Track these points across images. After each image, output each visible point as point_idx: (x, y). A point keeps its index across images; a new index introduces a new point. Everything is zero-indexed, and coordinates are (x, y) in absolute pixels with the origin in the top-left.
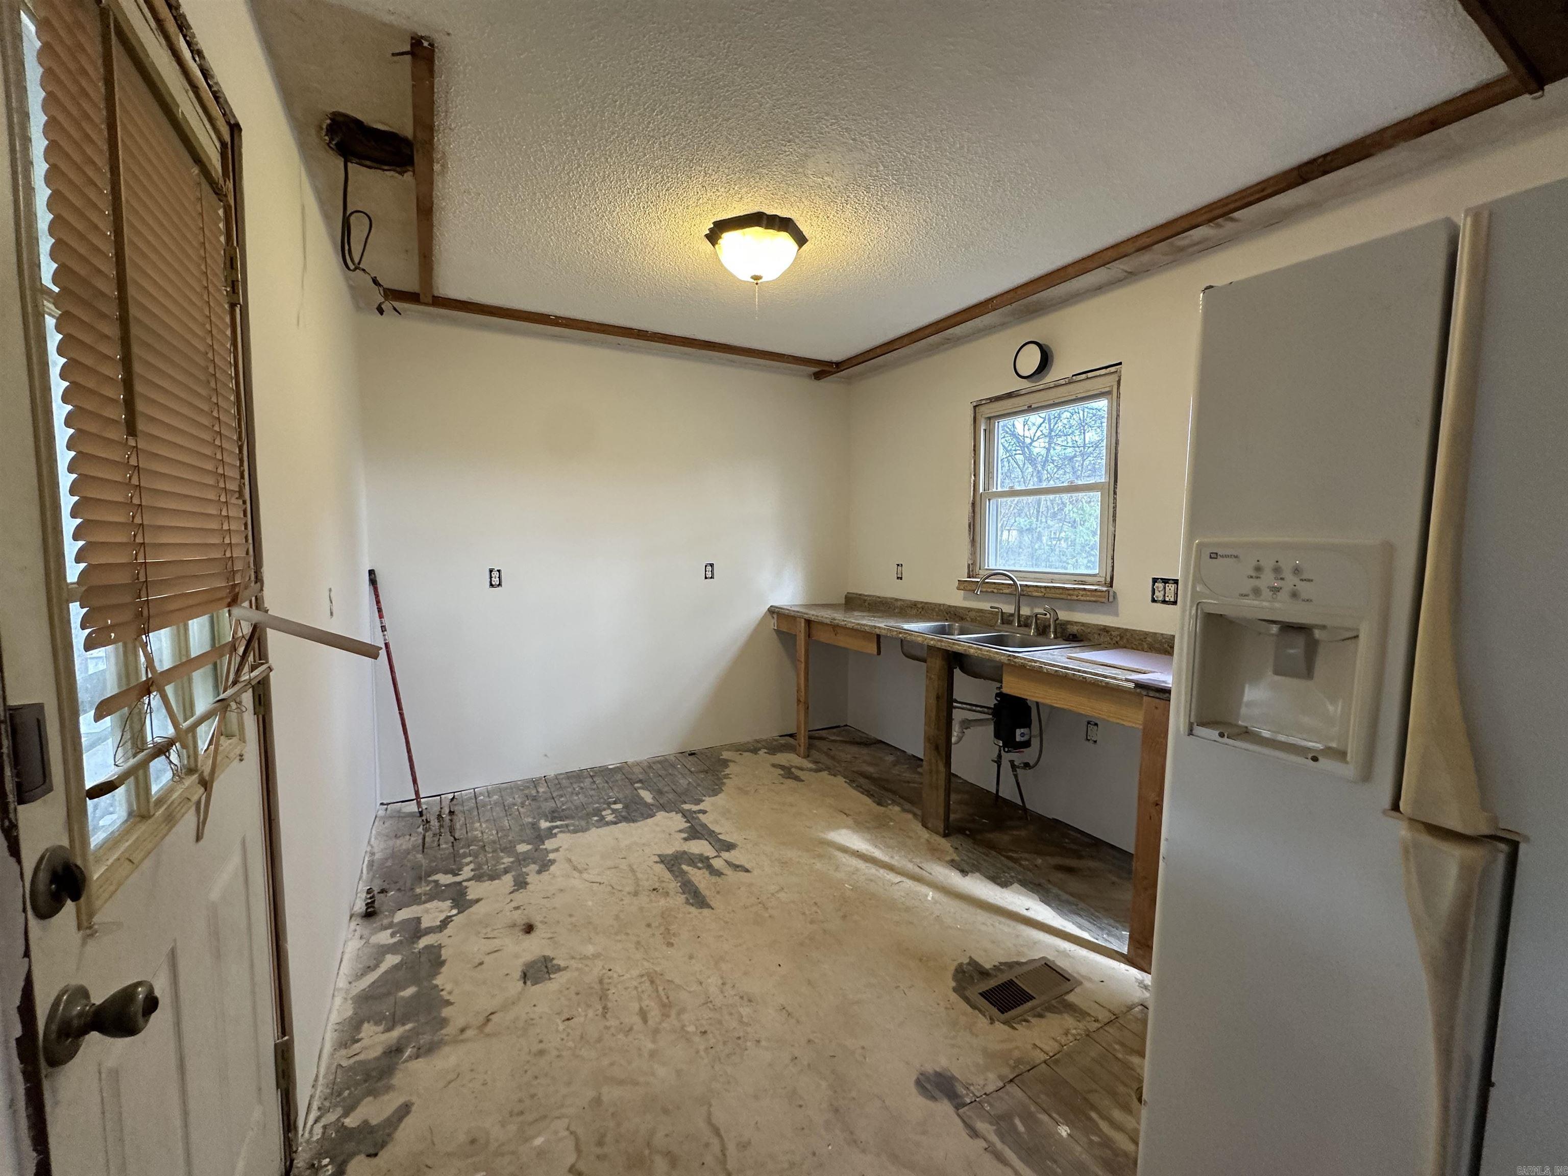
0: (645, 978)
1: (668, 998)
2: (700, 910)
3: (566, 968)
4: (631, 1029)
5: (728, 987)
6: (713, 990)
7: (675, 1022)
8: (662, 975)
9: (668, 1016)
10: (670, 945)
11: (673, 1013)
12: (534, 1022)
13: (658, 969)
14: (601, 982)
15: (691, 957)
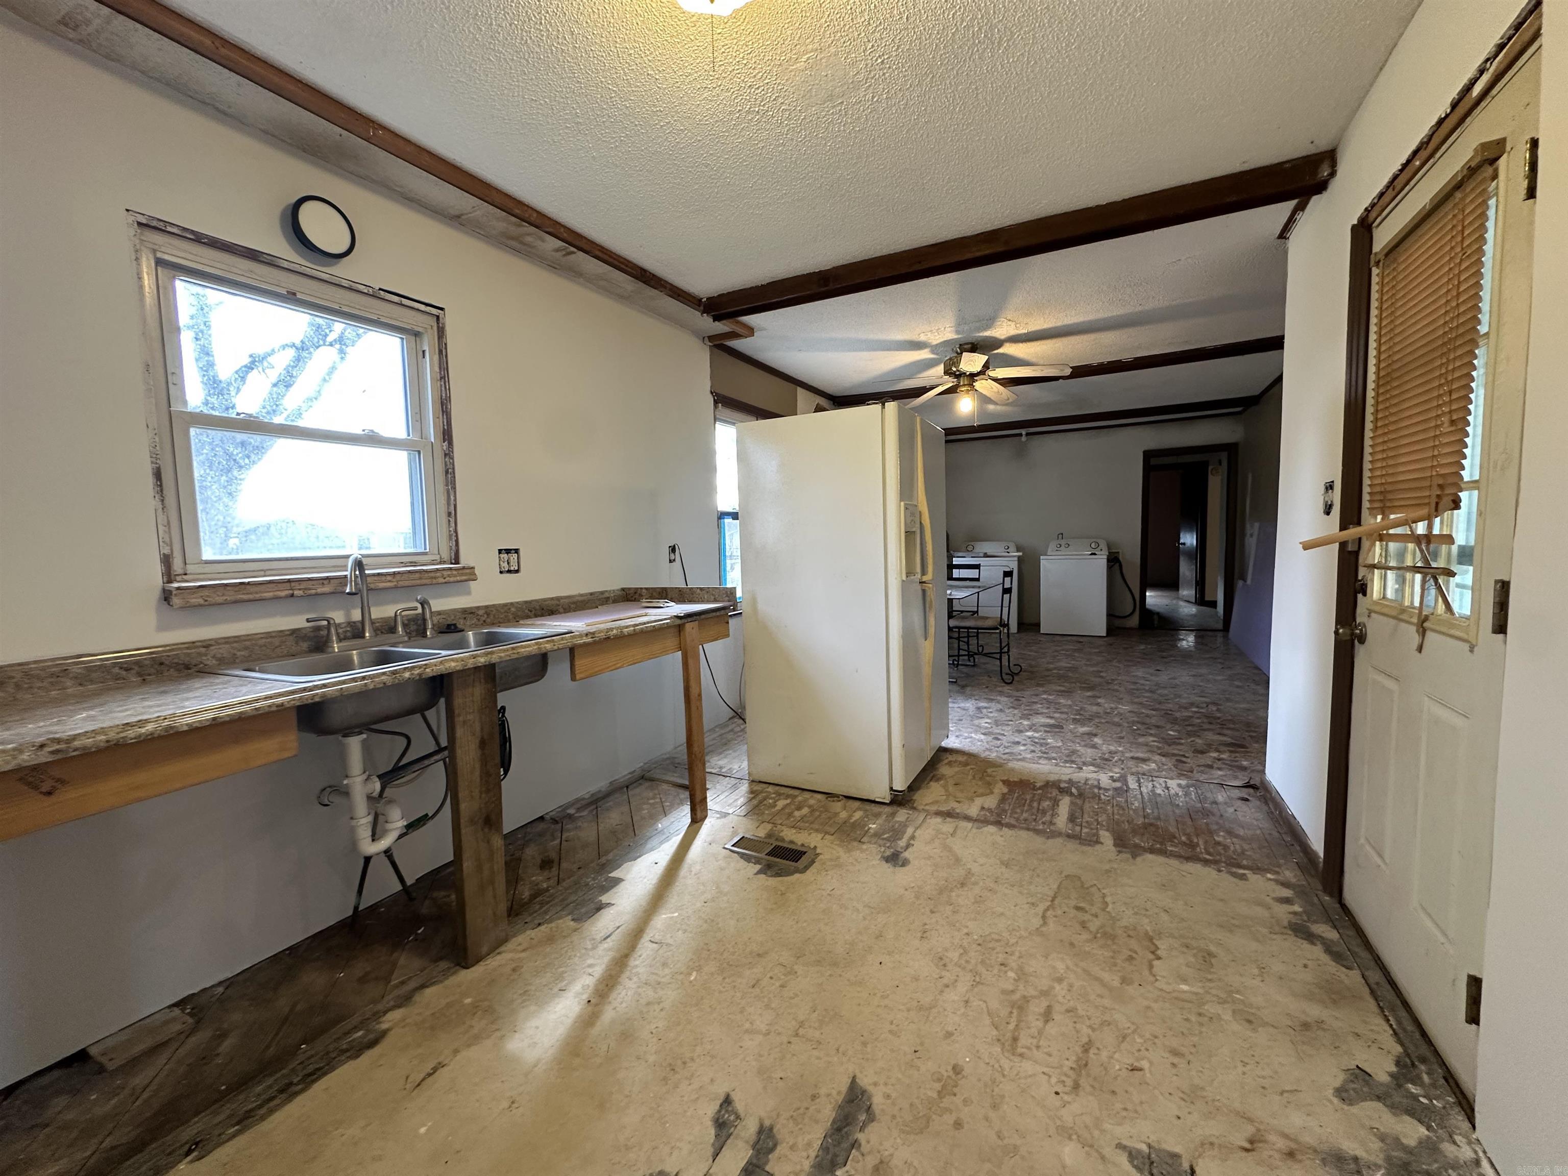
0: (1020, 1050)
1: (1011, 1012)
2: (870, 1089)
3: (1120, 1146)
4: (1068, 1011)
5: (945, 981)
6: (962, 988)
7: (1021, 987)
8: (999, 1040)
9: (1024, 997)
10: (957, 1070)
11: (1017, 996)
12: (1182, 1095)
13: (997, 1049)
14: (1076, 1087)
15: (949, 1035)
